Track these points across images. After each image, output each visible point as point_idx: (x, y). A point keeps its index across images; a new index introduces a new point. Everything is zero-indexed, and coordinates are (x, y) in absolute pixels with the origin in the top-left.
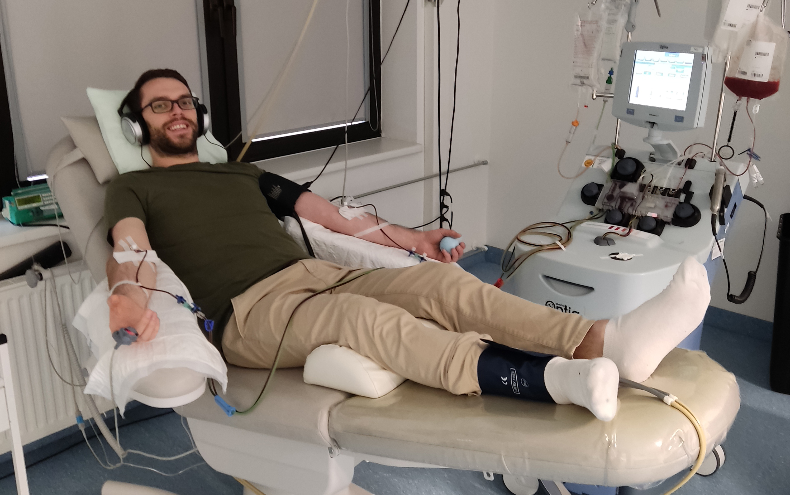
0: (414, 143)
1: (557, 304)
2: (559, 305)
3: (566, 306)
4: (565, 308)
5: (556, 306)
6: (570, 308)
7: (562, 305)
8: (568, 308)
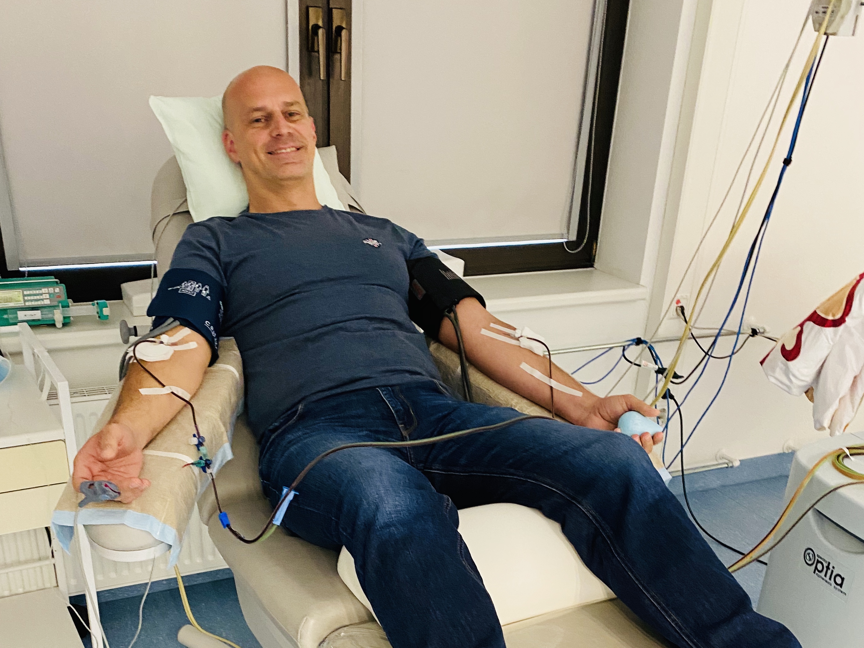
0: (637, 284)
1: (818, 556)
2: (821, 558)
3: (829, 563)
4: (827, 565)
5: (817, 558)
6: (833, 567)
7: (824, 560)
8: (831, 567)
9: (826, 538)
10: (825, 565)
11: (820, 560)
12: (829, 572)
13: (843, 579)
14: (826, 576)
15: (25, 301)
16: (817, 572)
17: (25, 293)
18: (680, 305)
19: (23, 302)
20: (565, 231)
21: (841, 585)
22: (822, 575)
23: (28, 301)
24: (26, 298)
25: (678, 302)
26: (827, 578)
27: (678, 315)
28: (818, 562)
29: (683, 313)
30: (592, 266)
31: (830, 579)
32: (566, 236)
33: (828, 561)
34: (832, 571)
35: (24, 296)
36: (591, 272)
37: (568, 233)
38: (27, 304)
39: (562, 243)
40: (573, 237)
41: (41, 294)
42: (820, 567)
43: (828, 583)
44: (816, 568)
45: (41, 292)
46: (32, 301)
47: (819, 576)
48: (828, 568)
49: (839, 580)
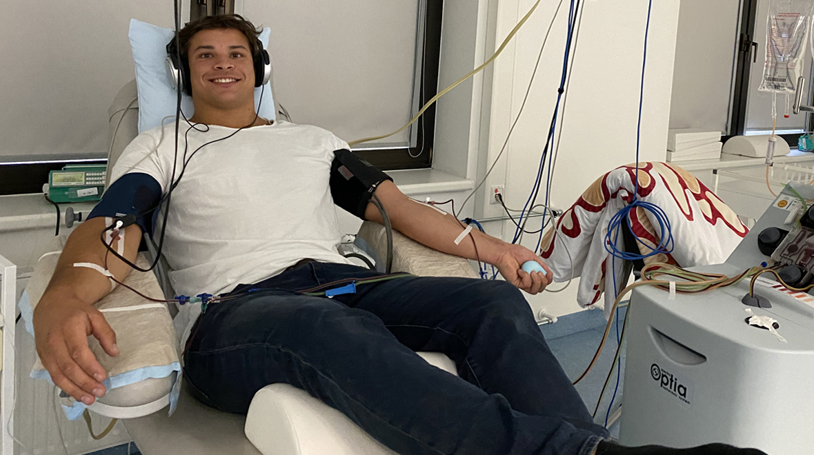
9: (666, 353)
10: (669, 378)
11: (664, 374)
12: (673, 383)
13: (685, 389)
14: (671, 388)
15: (86, 181)
16: (663, 385)
17: (87, 174)
18: (498, 193)
19: (84, 182)
20: (408, 141)
21: (684, 395)
22: (668, 387)
23: (88, 181)
24: (87, 179)
25: (496, 191)
26: (672, 390)
27: (497, 200)
28: (663, 376)
29: (501, 200)
30: (430, 166)
31: (675, 390)
32: (409, 143)
33: (671, 373)
34: (676, 383)
35: (86, 177)
36: (430, 171)
37: (410, 142)
38: (87, 183)
39: (407, 149)
40: (414, 145)
41: (101, 176)
42: (665, 381)
43: (674, 394)
44: (662, 382)
45: (101, 174)
46: (92, 181)
47: (665, 388)
48: (672, 381)
49: (682, 390)
